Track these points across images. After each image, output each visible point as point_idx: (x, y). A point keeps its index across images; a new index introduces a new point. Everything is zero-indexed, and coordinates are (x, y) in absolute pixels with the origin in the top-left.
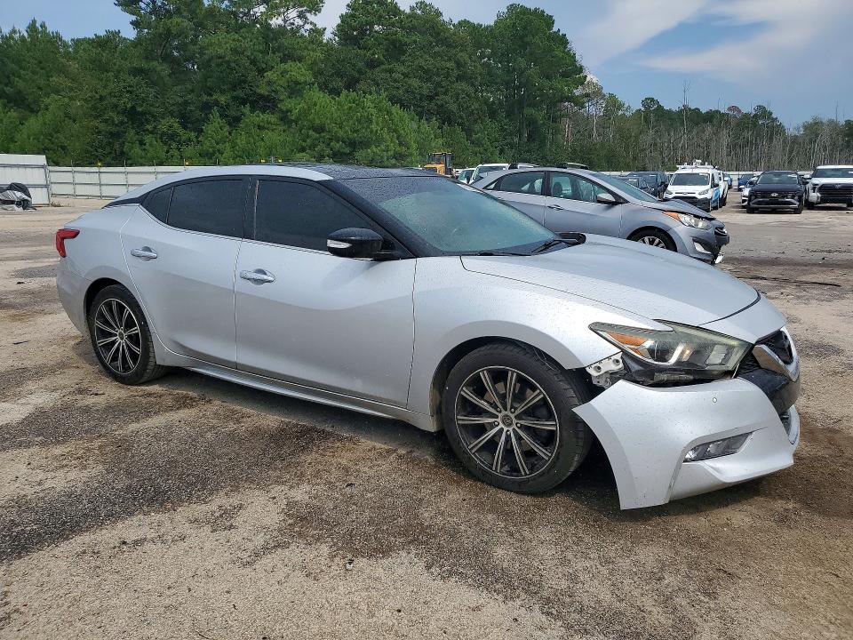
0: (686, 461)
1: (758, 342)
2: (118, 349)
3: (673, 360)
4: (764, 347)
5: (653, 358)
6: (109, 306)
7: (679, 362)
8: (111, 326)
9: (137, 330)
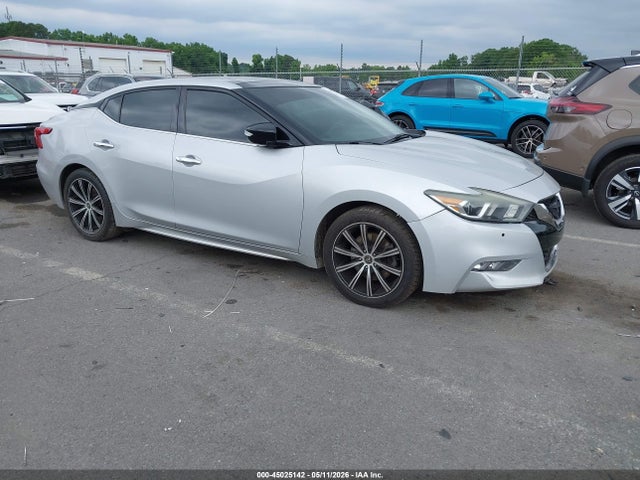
0: (474, 270)
1: (540, 202)
2: (87, 217)
3: (481, 214)
4: (543, 205)
5: (467, 212)
6: (76, 185)
7: (485, 216)
8: (80, 200)
9: (99, 198)
